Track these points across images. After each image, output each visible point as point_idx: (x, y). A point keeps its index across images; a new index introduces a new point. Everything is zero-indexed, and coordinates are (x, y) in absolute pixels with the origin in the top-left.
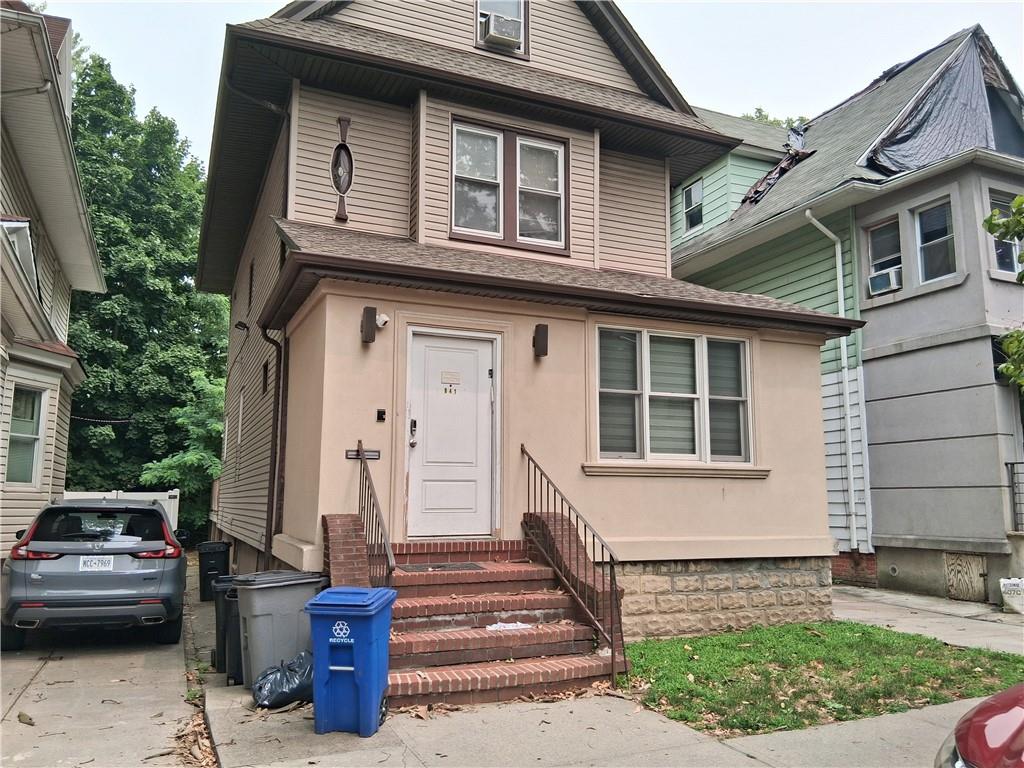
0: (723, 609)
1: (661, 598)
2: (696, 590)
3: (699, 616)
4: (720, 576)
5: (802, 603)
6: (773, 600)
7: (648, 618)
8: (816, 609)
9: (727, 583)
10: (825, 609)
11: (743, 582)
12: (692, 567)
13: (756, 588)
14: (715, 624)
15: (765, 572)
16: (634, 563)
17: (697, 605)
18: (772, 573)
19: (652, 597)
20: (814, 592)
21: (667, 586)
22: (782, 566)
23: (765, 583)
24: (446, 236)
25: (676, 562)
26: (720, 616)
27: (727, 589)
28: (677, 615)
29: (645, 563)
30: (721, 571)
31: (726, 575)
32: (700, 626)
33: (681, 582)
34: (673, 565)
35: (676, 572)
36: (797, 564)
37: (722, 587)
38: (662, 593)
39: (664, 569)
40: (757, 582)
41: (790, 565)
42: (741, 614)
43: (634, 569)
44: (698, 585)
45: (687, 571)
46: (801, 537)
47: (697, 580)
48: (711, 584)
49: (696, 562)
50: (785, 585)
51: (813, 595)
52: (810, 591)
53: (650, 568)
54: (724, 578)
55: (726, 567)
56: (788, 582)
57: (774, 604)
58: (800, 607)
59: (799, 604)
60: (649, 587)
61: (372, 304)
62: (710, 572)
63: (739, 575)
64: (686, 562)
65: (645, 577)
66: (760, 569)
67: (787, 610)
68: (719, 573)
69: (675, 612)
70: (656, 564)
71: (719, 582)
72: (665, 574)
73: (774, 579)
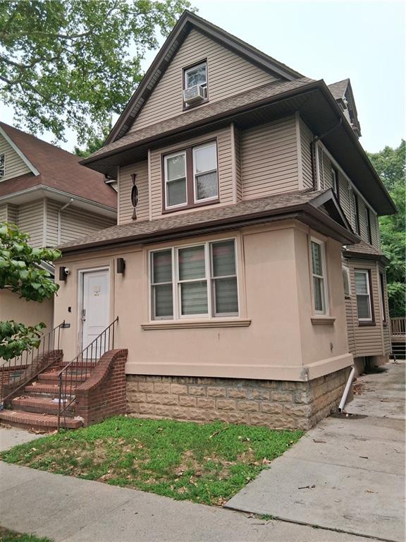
0: (219, 409)
1: (181, 397)
2: (202, 395)
3: (203, 410)
4: (217, 388)
5: (279, 413)
6: (256, 408)
7: (173, 408)
8: (290, 419)
9: (221, 393)
10: (299, 421)
11: (233, 393)
12: (199, 381)
13: (242, 398)
14: (213, 417)
15: (250, 389)
16: (167, 377)
17: (202, 404)
18: (255, 390)
19: (177, 396)
20: (289, 407)
21: (184, 391)
22: (263, 385)
23: (251, 396)
24: (161, 213)
25: (189, 377)
26: (216, 413)
27: (221, 396)
28: (191, 408)
29: (172, 377)
30: (219, 385)
31: (221, 388)
32: (203, 416)
33: (193, 389)
34: (187, 379)
35: (189, 383)
36: (274, 385)
37: (218, 395)
38: (183, 394)
39: (183, 381)
40: (243, 395)
41: (268, 385)
42: (230, 414)
43: (166, 379)
44: (203, 392)
45: (197, 383)
46: (271, 366)
47: (202, 389)
48: (211, 392)
49: (202, 378)
50: (265, 399)
51: (288, 409)
52: (286, 406)
53: (175, 380)
54: (219, 389)
55: (222, 383)
56: (268, 397)
57: (256, 411)
58: (277, 416)
59: (277, 413)
60: (175, 390)
61: (62, 266)
62: (211, 384)
63: (230, 389)
64: (196, 378)
65: (172, 385)
66: (245, 386)
67: (266, 416)
68: (216, 386)
69: (189, 406)
70: (178, 378)
71: (215, 392)
72: (184, 384)
73: (257, 394)
